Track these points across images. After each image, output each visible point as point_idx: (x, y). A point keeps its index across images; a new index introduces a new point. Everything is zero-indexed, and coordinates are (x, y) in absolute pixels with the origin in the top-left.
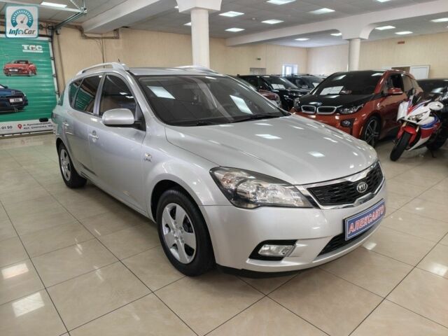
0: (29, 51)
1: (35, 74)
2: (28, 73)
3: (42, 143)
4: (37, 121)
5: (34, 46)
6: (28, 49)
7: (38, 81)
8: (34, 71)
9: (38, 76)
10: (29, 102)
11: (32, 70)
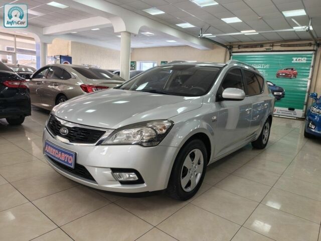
0: (296, 62)
1: (296, 77)
2: (291, 77)
3: (284, 124)
4: (287, 109)
5: (300, 58)
6: (296, 60)
7: (296, 82)
8: (295, 75)
9: (297, 79)
10: (285, 96)
11: (294, 75)
